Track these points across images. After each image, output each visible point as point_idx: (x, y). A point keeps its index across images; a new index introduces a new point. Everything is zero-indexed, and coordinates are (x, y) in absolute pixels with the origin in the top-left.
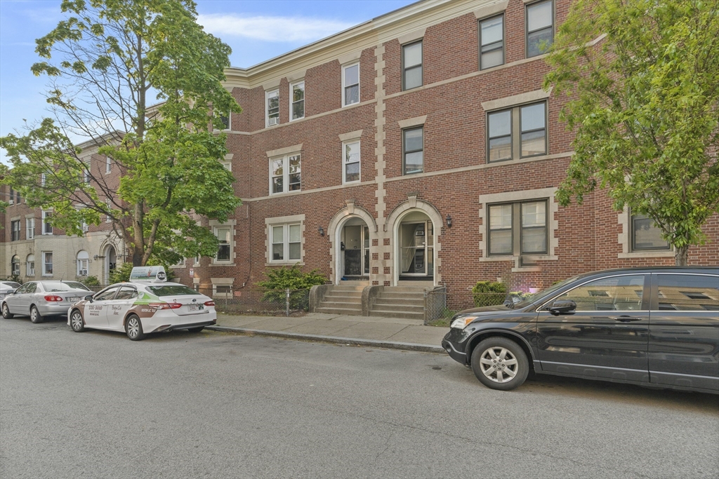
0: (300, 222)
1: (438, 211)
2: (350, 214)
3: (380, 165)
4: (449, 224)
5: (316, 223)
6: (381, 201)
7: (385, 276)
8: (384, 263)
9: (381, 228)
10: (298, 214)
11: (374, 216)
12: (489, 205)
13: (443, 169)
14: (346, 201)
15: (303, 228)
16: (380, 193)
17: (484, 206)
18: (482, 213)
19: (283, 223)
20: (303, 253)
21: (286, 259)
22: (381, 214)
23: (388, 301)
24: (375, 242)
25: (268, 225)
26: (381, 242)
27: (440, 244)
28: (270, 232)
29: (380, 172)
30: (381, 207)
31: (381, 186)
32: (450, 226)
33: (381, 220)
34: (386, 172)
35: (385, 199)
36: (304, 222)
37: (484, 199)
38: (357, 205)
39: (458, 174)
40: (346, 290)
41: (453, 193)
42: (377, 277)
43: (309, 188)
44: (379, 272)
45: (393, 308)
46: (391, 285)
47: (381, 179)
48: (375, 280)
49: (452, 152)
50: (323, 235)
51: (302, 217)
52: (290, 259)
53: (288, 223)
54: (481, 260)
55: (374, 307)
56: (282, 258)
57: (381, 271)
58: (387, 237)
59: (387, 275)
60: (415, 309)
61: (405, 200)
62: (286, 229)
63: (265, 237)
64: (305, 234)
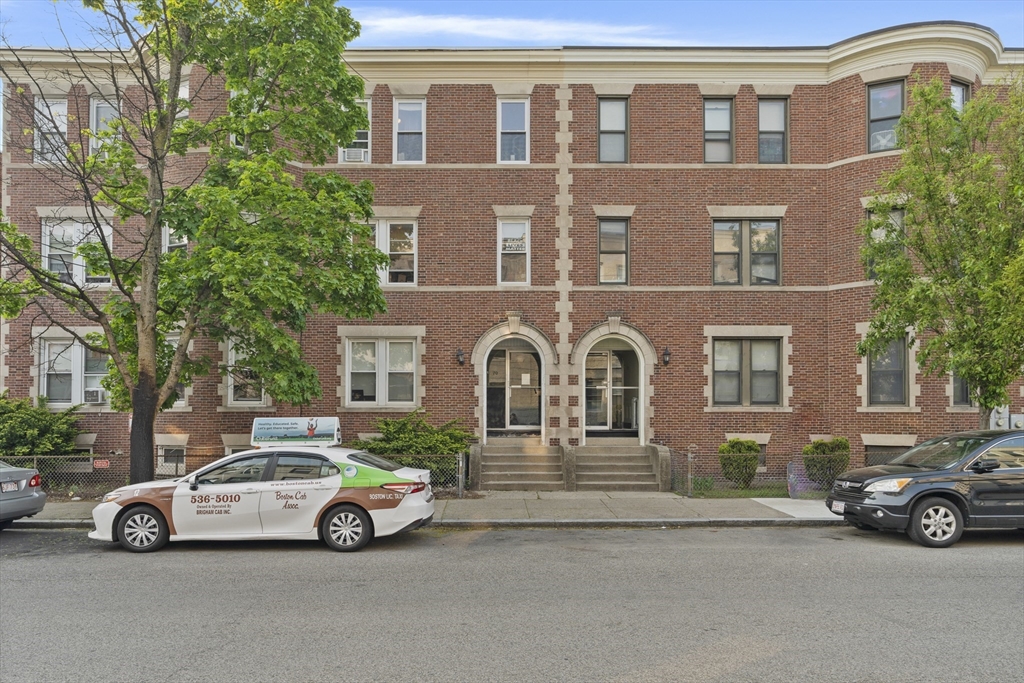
0: (416, 338)
1: (650, 341)
2: (512, 333)
3: (564, 265)
4: (664, 361)
5: (447, 343)
6: (564, 318)
7: (571, 431)
8: (569, 412)
9: (564, 358)
10: (410, 324)
11: (553, 339)
12: (715, 339)
13: (656, 284)
14: (508, 313)
15: (423, 349)
16: (564, 307)
17: (710, 340)
18: (707, 349)
19: (377, 338)
20: (419, 391)
21: (382, 400)
22: (564, 338)
23: (590, 468)
24: (555, 380)
25: (343, 338)
26: (564, 380)
27: (653, 386)
28: (347, 350)
29: (564, 275)
30: (564, 328)
31: (564, 296)
32: (666, 363)
33: (564, 347)
34: (572, 276)
35: (571, 316)
36: (424, 340)
37: (710, 331)
38: (524, 321)
39: (677, 295)
40: (506, 452)
41: (671, 319)
42: (557, 433)
43: (434, 284)
44: (561, 425)
45: (605, 478)
46: (580, 445)
47: (564, 286)
48: (554, 437)
49: (669, 262)
50: (462, 363)
51: (420, 331)
52: (390, 400)
53: (387, 338)
54: (706, 410)
55: (579, 477)
56: (373, 398)
57: (564, 423)
58: (574, 373)
59: (574, 429)
60: (638, 478)
61: (603, 320)
62: (382, 347)
63: (338, 360)
64: (425, 360)
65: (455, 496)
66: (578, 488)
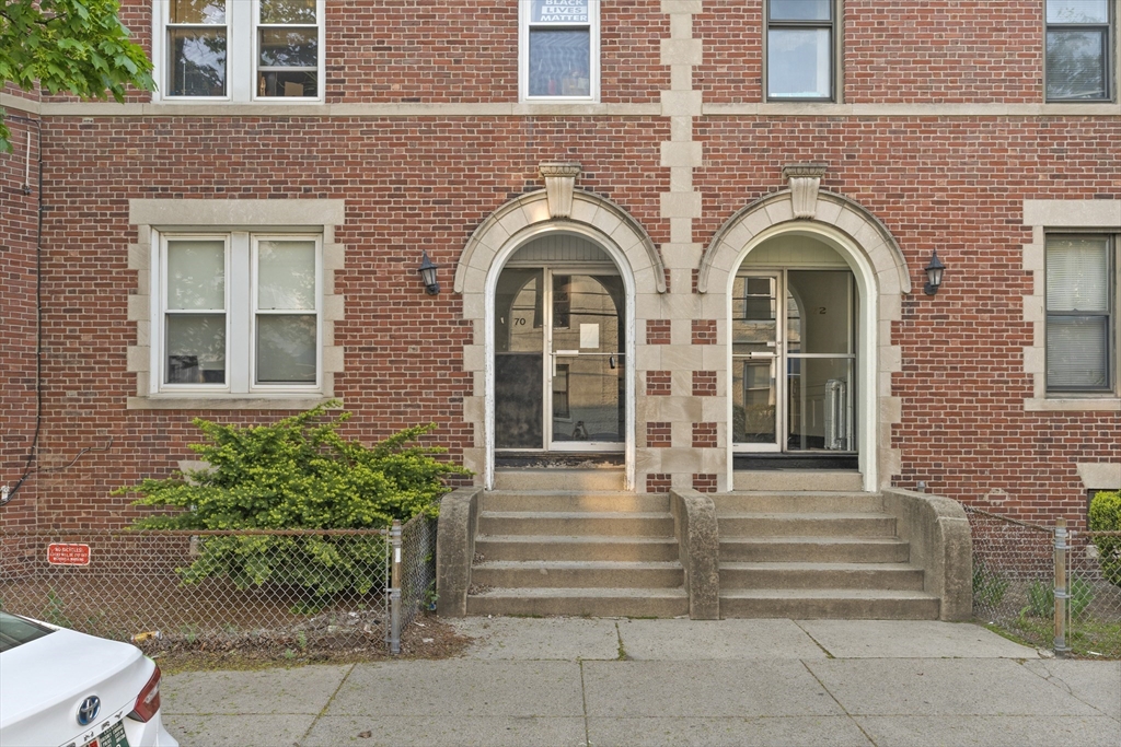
0: (320, 230)
1: (892, 238)
2: (554, 219)
3: (682, 51)
4: (926, 284)
5: (395, 241)
6: (681, 181)
7: (698, 458)
8: (693, 410)
9: (681, 280)
10: (307, 195)
11: (654, 234)
12: (1054, 235)
13: (908, 98)
14: (545, 167)
15: (338, 255)
16: (681, 154)
17: (1039, 236)
18: (1033, 255)
19: (227, 230)
20: (330, 358)
21: (240, 380)
22: (681, 230)
23: (751, 552)
24: (659, 332)
25: (144, 231)
26: (681, 332)
27: (898, 348)
28: (155, 261)
29: (681, 77)
30: (681, 205)
31: (682, 128)
32: (932, 290)
33: (681, 251)
34: (699, 81)
35: (698, 176)
36: (340, 234)
37: (1039, 213)
38: (585, 188)
39: (959, 125)
40: (540, 508)
41: (942, 183)
42: (665, 461)
43: (365, 97)
44: (674, 442)
45: (793, 580)
46: (720, 490)
47: (681, 103)
48: (656, 470)
49: (939, 44)
50: (432, 291)
51: (331, 212)
52: (260, 380)
53: (253, 230)
54: (1030, 405)
55: (727, 578)
56: (216, 376)
57: (682, 435)
58: (707, 316)
59: (704, 450)
60: (878, 580)
61: (778, 187)
62: (238, 252)
63: (132, 282)
64: (342, 281)
65: (378, 647)
66: (727, 609)
